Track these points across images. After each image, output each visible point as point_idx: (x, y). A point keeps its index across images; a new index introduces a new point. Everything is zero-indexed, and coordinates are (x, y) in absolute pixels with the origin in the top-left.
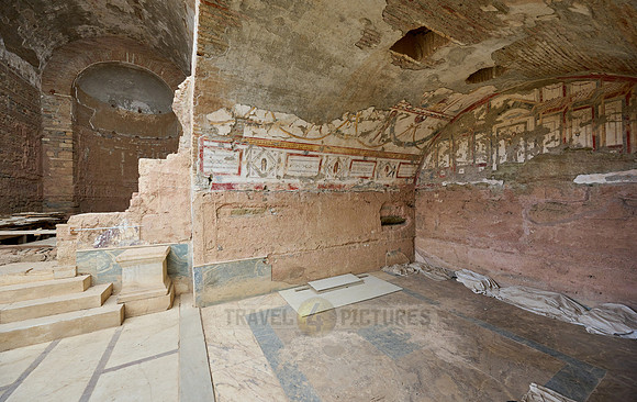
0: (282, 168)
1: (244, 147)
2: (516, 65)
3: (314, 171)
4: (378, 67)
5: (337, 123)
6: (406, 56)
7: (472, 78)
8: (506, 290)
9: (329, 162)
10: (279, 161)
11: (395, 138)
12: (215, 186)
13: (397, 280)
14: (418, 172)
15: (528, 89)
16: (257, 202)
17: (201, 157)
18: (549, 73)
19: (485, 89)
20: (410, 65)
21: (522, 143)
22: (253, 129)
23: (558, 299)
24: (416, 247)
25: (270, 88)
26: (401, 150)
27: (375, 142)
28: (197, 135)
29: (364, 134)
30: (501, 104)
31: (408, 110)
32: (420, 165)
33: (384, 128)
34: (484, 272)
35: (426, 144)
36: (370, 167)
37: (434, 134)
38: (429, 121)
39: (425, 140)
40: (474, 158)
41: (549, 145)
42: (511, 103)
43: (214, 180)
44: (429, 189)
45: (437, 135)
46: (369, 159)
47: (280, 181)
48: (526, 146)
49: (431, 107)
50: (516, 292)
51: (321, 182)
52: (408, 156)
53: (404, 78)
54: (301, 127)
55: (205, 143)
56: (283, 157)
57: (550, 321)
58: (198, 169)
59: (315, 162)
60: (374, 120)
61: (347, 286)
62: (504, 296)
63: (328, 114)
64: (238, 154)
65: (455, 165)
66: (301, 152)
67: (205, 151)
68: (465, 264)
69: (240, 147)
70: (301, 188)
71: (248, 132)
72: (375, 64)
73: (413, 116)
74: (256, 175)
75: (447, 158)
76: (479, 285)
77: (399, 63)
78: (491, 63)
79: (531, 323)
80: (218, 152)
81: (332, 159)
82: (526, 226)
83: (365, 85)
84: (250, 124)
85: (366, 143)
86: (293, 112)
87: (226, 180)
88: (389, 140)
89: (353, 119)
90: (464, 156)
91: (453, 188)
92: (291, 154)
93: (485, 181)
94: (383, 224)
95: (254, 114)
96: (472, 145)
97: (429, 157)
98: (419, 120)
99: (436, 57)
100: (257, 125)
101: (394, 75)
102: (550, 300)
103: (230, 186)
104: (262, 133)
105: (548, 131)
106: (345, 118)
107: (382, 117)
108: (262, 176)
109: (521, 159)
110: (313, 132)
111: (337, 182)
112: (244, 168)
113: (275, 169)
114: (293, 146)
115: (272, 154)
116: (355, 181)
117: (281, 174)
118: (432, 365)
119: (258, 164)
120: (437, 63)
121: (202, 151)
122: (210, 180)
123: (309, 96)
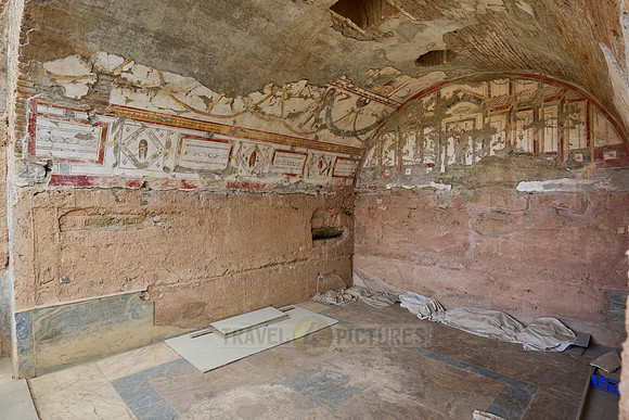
0: (172, 156)
1: (110, 120)
2: (466, 53)
3: (221, 163)
4: (313, 28)
5: (256, 97)
6: (350, 22)
7: (422, 60)
8: (452, 312)
9: (243, 150)
10: (168, 145)
11: (332, 124)
12: (56, 180)
13: (332, 310)
14: (358, 170)
15: (477, 82)
16: (130, 206)
17: (32, 130)
18: (496, 66)
19: (435, 75)
20: (354, 33)
21: (470, 142)
22: (127, 93)
23: (500, 317)
24: (355, 267)
25: (157, 35)
26: (338, 140)
27: (306, 128)
28: (26, 95)
29: (293, 116)
30: (451, 94)
31: (348, 89)
32: (361, 161)
33: (318, 110)
34: (430, 294)
35: (368, 134)
36: (299, 160)
37: (379, 123)
38: (374, 107)
39: (367, 129)
40: (422, 157)
41: (496, 147)
42: (460, 95)
43: (55, 170)
44: (371, 193)
45: (381, 124)
46: (297, 150)
47: (169, 176)
48: (474, 146)
49: (376, 89)
50: (461, 313)
51: (231, 178)
52: (347, 149)
53: (346, 48)
54: (204, 97)
55: (40, 109)
56: (174, 140)
57: (493, 343)
58: (25, 149)
59: (223, 150)
60: (306, 98)
61: (267, 323)
62: (449, 319)
63: (244, 83)
64: (98, 130)
65: (401, 164)
66: (202, 134)
67: (40, 121)
68: (409, 285)
69: (103, 119)
70: (201, 186)
71: (117, 97)
72: (310, 24)
73: (355, 98)
74: (130, 164)
75: (392, 154)
76: (424, 310)
77: (341, 28)
78: (442, 46)
79: (475, 346)
80: (64, 125)
81: (248, 147)
82: (472, 238)
83: (295, 49)
84: (121, 85)
85: (295, 127)
86: (192, 74)
87: (76, 170)
88: (324, 127)
89: (279, 93)
90: (412, 153)
91: (398, 193)
92: (187, 136)
93: (433, 184)
94: (315, 238)
95: (130, 71)
96: (420, 141)
97: (372, 152)
98: (362, 104)
99: (384, 28)
100: (134, 87)
101: (333, 42)
102: (493, 320)
103: (83, 181)
104: (141, 101)
105: (495, 131)
106: (267, 91)
107: (317, 95)
108: (140, 166)
109: (469, 161)
110: (221, 106)
111: (254, 179)
112: (109, 152)
113: (161, 158)
114: (190, 124)
115: (157, 134)
116: (279, 179)
117: (171, 164)
118: (374, 409)
119: (134, 147)
120: (385, 35)
121: (33, 120)
122: (47, 169)
123: (218, 54)
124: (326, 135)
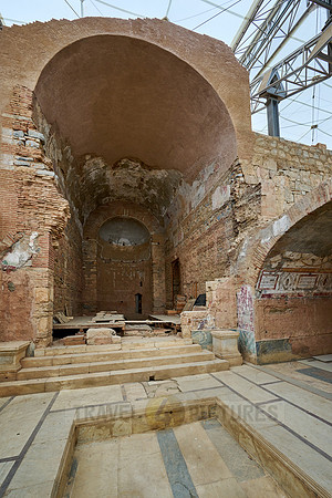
0: (296, 284)
1: (281, 273)
3: (312, 285)
9: (322, 279)
10: (295, 280)
12: (263, 296)
16: (282, 305)
17: (260, 280)
28: (262, 269)
43: (263, 293)
47: (294, 292)
51: (316, 291)
54: (313, 259)
55: (264, 273)
56: (298, 277)
58: (257, 286)
59: (313, 279)
64: (276, 277)
66: (307, 274)
67: (263, 277)
69: (278, 273)
70: (304, 295)
71: (285, 265)
74: (283, 289)
80: (268, 277)
81: (324, 277)
103: (269, 296)
108: (286, 289)
110: (318, 261)
111: (325, 291)
112: (278, 285)
113: (292, 285)
114: (305, 271)
115: (292, 276)
117: (295, 287)
119: (285, 282)
122: (260, 293)
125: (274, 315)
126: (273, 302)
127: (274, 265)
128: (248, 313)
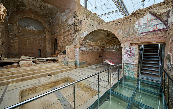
0: (89, 48)
1: (85, 45)
13: (102, 64)
16: (85, 53)
17: (81, 47)
28: (81, 44)
32: (104, 48)
38: (107, 42)
40: (112, 47)
44: (106, 51)
46: (98, 47)
59: (92, 47)
63: (96, 41)
65: (109, 48)
70: (90, 51)
72: (103, 36)
74: (86, 49)
77: (106, 36)
84: (87, 42)
85: (99, 44)
86: (92, 41)
87: (82, 50)
91: (109, 51)
93: (113, 50)
94: (99, 57)
97: (106, 46)
107: (101, 41)
109: (118, 48)
111: (94, 50)
114: (90, 45)
124: (101, 45)
125: (83, 56)
126: (83, 53)
127: (84, 43)
128: (77, 55)
